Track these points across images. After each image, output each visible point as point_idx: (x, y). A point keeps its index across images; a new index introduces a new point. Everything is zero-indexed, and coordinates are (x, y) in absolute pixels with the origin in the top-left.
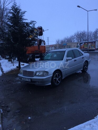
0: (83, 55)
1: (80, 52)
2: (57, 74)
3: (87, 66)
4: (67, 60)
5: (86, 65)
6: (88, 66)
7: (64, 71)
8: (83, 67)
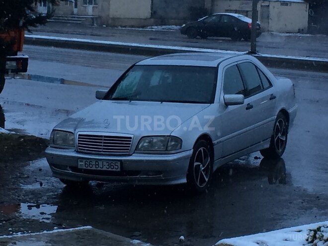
0: (271, 85)
1: (261, 74)
2: (201, 149)
3: (285, 133)
4: (227, 104)
5: (281, 127)
6: (287, 133)
7: (220, 142)
8: (273, 138)
